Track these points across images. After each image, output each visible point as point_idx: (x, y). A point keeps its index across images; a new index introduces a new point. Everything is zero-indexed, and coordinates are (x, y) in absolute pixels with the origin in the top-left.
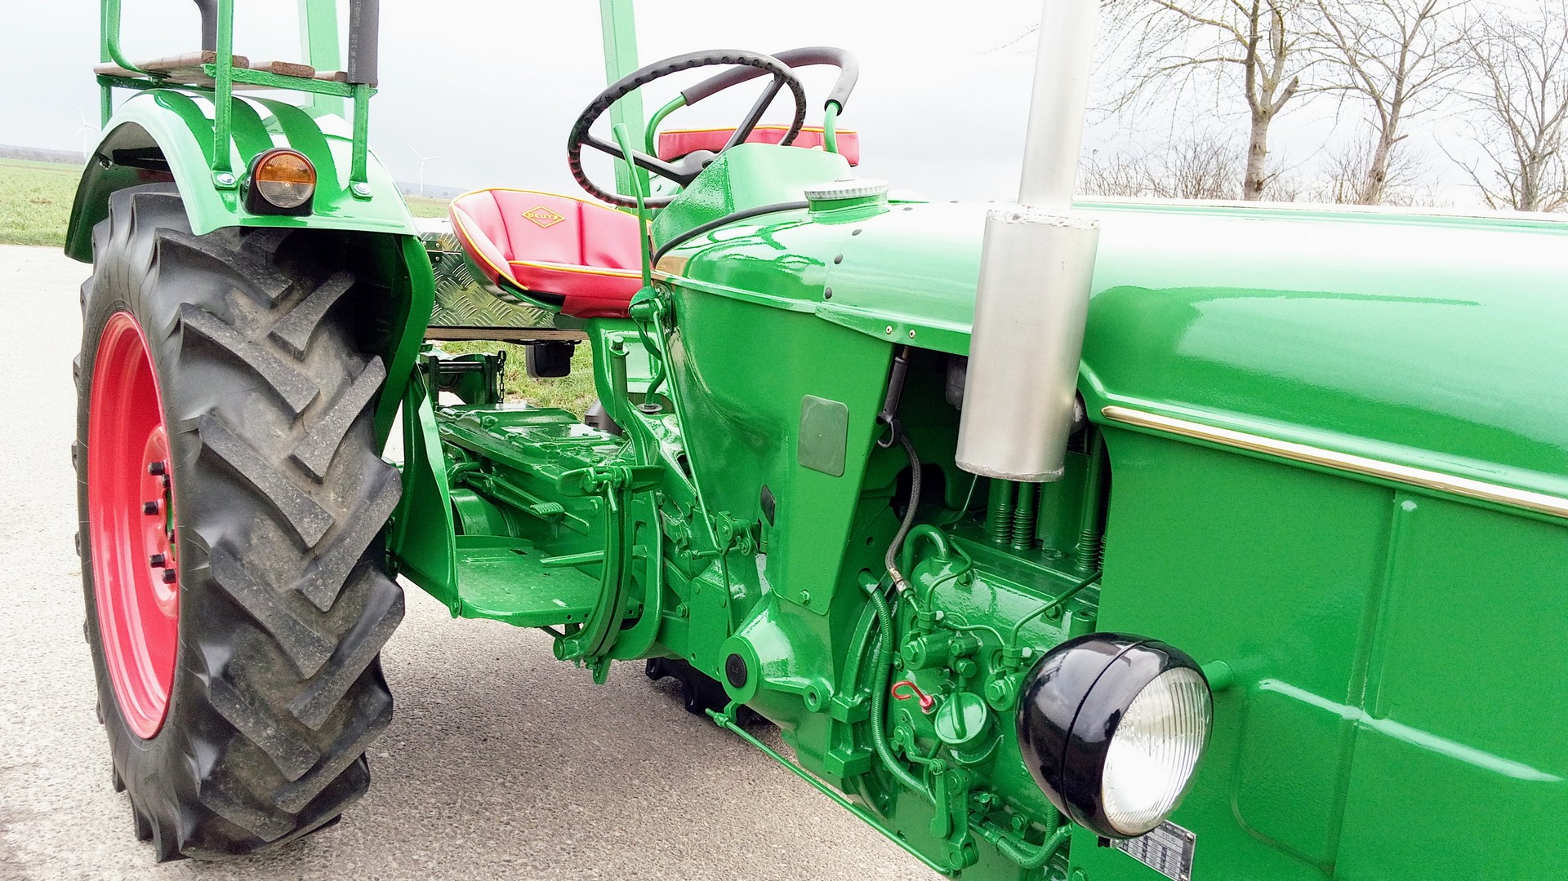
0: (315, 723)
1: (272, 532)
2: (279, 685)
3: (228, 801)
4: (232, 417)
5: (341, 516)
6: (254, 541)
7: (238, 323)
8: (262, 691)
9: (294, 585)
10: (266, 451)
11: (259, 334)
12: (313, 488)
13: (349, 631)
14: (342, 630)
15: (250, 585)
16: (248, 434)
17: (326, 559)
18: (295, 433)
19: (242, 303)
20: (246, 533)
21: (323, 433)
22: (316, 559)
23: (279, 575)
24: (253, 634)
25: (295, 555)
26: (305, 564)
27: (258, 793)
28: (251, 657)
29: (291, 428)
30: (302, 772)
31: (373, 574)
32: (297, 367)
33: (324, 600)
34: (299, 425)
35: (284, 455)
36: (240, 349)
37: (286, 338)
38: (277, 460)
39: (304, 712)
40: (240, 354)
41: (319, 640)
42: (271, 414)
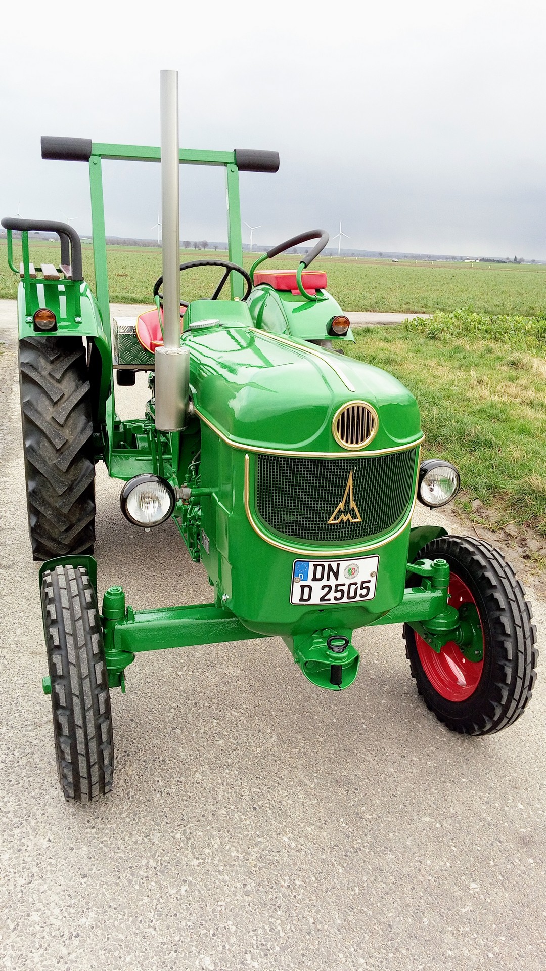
0: (65, 511)
1: (47, 444)
2: (53, 497)
3: (42, 536)
4: (35, 403)
5: (71, 439)
6: (41, 446)
7: (40, 369)
8: (48, 498)
9: (54, 462)
10: (45, 415)
11: (45, 373)
12: (60, 429)
13: (76, 480)
14: (73, 479)
15: (38, 461)
16: (39, 409)
17: (64, 453)
18: (55, 408)
19: (42, 362)
20: (38, 443)
21: (63, 409)
22: (62, 453)
23: (49, 458)
24: (42, 478)
25: (54, 452)
26: (58, 455)
27: (53, 535)
28: (42, 486)
29: (53, 407)
30: (65, 528)
31: (84, 460)
32: (57, 385)
33: (64, 467)
34: (56, 406)
35: (50, 417)
36: (37, 379)
37: (53, 374)
38: (48, 418)
39: (61, 506)
40: (37, 381)
41: (63, 482)
42: (47, 402)
